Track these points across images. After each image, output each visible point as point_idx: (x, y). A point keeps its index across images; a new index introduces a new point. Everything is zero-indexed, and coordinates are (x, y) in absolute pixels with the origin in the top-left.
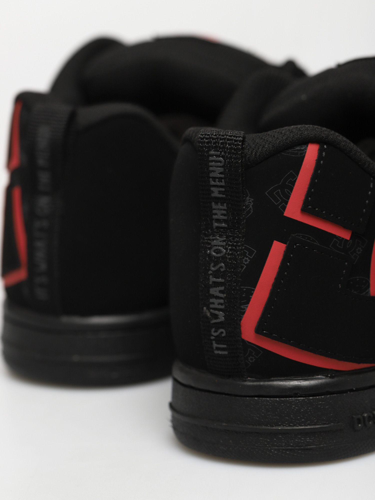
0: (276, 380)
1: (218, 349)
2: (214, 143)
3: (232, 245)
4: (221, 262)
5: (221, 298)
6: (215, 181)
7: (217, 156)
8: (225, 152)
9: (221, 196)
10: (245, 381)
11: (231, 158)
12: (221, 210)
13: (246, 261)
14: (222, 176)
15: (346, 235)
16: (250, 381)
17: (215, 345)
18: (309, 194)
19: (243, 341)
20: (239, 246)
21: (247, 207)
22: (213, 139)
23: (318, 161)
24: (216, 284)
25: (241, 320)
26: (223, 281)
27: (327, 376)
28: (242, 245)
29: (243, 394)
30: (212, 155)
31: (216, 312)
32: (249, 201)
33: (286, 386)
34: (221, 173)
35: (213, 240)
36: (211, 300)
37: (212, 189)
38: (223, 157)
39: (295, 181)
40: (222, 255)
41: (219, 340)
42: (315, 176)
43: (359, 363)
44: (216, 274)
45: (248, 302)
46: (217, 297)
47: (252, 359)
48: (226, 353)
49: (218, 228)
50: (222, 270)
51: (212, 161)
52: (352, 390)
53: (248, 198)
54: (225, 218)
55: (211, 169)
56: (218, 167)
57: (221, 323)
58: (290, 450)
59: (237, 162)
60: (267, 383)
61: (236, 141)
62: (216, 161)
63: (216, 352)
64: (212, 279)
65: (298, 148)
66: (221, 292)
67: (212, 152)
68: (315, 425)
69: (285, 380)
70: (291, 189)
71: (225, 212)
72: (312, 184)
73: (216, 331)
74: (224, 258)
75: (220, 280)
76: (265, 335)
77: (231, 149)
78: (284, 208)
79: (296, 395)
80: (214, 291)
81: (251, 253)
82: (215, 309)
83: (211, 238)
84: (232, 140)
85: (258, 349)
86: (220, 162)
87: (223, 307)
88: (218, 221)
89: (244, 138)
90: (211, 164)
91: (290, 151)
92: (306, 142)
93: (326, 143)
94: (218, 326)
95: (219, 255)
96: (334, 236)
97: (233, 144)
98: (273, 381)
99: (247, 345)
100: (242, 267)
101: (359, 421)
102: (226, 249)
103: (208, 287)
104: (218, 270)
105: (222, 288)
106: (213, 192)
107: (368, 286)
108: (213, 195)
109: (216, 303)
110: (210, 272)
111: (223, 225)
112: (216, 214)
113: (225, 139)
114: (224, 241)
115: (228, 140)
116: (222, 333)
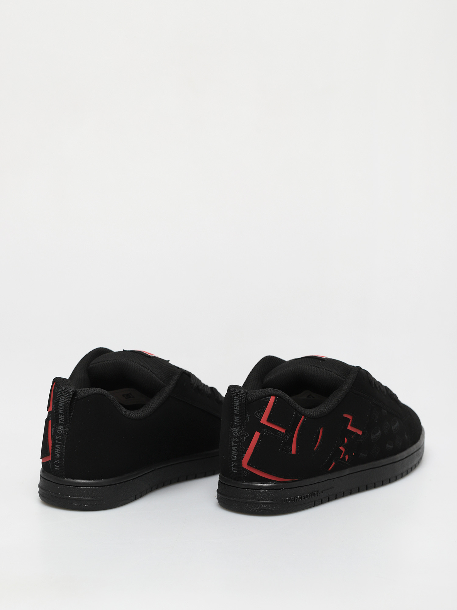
0: (254, 483)
1: (234, 470)
2: (236, 394)
3: (241, 432)
4: (236, 438)
5: (236, 451)
6: (236, 408)
7: (237, 399)
8: (240, 398)
9: (238, 413)
10: (243, 483)
11: (242, 400)
12: (238, 418)
13: (246, 438)
14: (238, 406)
15: (283, 431)
16: (245, 483)
17: (233, 468)
18: (270, 415)
19: (243, 468)
20: (243, 432)
21: (247, 418)
22: (236, 392)
23: (274, 403)
24: (234, 446)
25: (242, 460)
26: (237, 445)
27: (273, 483)
28: (244, 432)
29: (242, 487)
30: (235, 398)
31: (234, 456)
32: (248, 416)
33: (257, 485)
34: (238, 405)
35: (234, 429)
36: (232, 452)
37: (235, 411)
38: (239, 399)
39: (265, 410)
40: (237, 435)
41: (234, 466)
42: (273, 408)
43: (286, 478)
44: (235, 442)
45: (245, 453)
46: (234, 451)
47: (246, 475)
48: (237, 471)
49: (236, 425)
50: (237, 441)
51: (235, 401)
52: (282, 489)
53: (248, 415)
54: (239, 421)
55: (234, 403)
56: (237, 403)
57: (235, 460)
58: (258, 509)
59: (244, 402)
60: (251, 484)
61: (244, 394)
62: (236, 401)
63: (233, 471)
64: (233, 444)
65: (267, 398)
66: (236, 449)
67: (235, 397)
68: (267, 501)
69: (257, 483)
70: (264, 413)
71: (239, 419)
72: (271, 412)
73: (233, 463)
74: (237, 436)
75: (236, 444)
76: (250, 466)
77: (242, 397)
78: (260, 420)
79: (261, 489)
80: (233, 448)
81: (247, 435)
82: (233, 455)
83: (234, 428)
84: (242, 393)
85: (248, 471)
86: (238, 401)
87: (236, 454)
88: (236, 422)
89: (247, 393)
90: (234, 401)
91: (264, 398)
92: (270, 395)
93: (278, 396)
94: (234, 461)
95: (236, 435)
96: (279, 431)
97: (243, 395)
98: (253, 483)
99: (244, 469)
100: (244, 440)
101: (285, 501)
102: (239, 433)
103: (232, 446)
104: (235, 441)
105: (236, 447)
106: (235, 412)
107: (291, 450)
108: (235, 413)
109: (234, 453)
110: (232, 441)
111: (238, 424)
112: (236, 420)
113: (240, 393)
114: (238, 430)
115: (241, 393)
116: (235, 464)
